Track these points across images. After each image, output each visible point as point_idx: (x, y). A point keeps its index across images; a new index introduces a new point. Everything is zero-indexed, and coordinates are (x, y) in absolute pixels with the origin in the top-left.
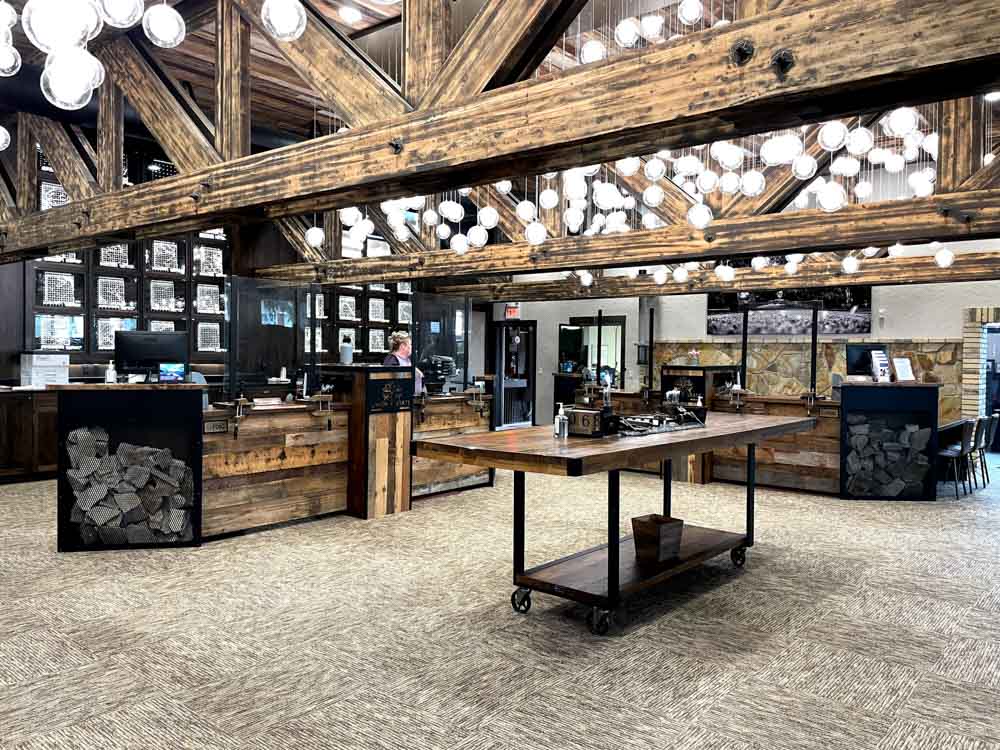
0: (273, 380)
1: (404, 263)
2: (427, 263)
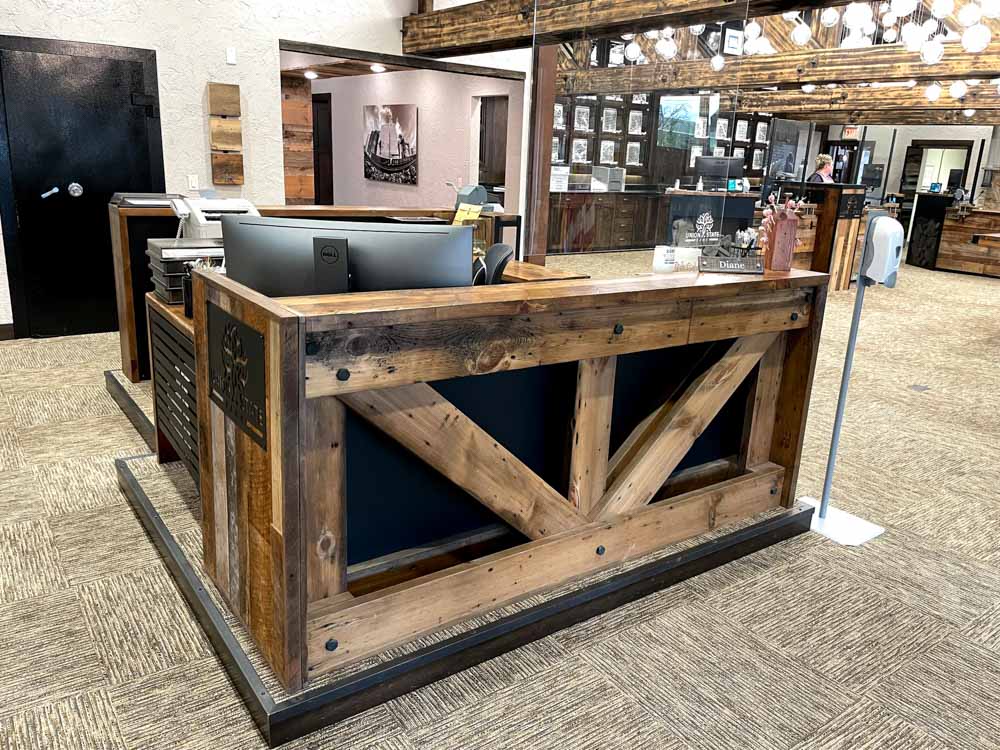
0: (670, 189)
1: (825, 97)
2: (849, 97)
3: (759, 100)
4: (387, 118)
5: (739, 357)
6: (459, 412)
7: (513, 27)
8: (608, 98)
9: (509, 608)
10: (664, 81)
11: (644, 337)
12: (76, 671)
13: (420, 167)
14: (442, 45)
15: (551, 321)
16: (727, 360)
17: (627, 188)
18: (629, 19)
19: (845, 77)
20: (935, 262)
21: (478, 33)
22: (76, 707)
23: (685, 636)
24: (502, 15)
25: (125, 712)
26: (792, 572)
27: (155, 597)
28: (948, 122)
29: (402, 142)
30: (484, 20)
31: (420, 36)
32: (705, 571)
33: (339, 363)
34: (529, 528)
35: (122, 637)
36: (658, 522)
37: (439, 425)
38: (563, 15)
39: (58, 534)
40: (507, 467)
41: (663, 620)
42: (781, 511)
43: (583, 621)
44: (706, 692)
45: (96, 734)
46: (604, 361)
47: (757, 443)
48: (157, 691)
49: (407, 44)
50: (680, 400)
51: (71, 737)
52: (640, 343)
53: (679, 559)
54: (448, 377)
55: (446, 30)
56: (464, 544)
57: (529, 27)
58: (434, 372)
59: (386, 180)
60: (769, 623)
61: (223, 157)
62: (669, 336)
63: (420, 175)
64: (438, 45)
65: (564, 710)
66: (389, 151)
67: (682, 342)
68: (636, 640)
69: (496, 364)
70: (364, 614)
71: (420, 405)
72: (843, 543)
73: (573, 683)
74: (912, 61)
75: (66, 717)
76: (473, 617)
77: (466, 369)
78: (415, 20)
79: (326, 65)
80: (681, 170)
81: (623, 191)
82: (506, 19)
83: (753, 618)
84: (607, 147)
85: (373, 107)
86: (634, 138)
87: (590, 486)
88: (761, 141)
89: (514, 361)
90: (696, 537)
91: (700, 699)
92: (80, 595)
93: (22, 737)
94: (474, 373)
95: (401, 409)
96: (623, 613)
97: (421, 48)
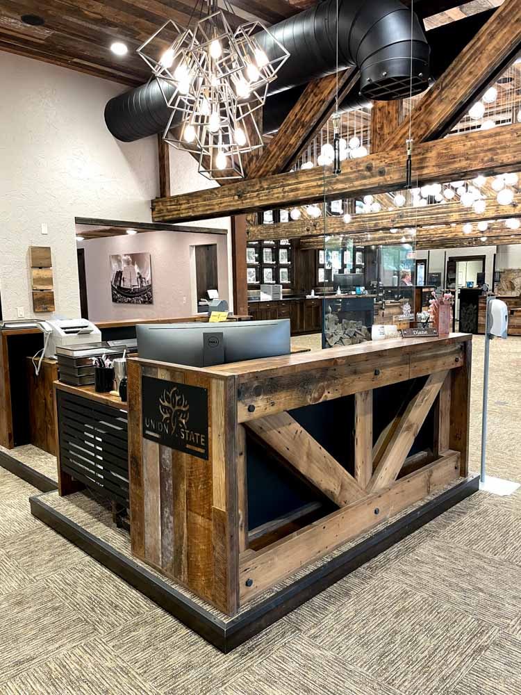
0: (308, 296)
3: (359, 239)
4: (128, 262)
5: (431, 386)
6: (302, 429)
7: (232, 204)
8: (265, 242)
9: (335, 552)
10: (308, 230)
11: (390, 376)
12: (72, 630)
13: (154, 292)
14: (181, 216)
15: (346, 370)
16: (426, 388)
17: (284, 297)
18: (309, 197)
19: (420, 223)
20: (477, 330)
21: (207, 208)
22: (86, 651)
23: (438, 558)
24: (223, 196)
25: (120, 648)
26: (480, 514)
27: (99, 579)
28: (470, 244)
29: (140, 277)
30: (210, 200)
31: (165, 211)
32: (431, 520)
33: (248, 401)
34: (338, 500)
35: (91, 606)
36: (403, 491)
37: (293, 436)
38: (266, 196)
39: (8, 551)
40: (327, 462)
41: (420, 550)
42: (462, 480)
43: (375, 557)
44: (465, 586)
45: (108, 664)
46: (367, 393)
47: (443, 439)
48: (133, 633)
49: (154, 216)
50: (404, 414)
51: (93, 668)
52: (387, 380)
53: (419, 513)
54: (297, 407)
55: (183, 206)
56: (300, 515)
57: (243, 203)
58: (293, 404)
59: (129, 302)
60: (482, 544)
61: (40, 295)
62: (400, 375)
63: (154, 296)
64: (178, 216)
65: (389, 608)
66: (130, 283)
67: (406, 379)
68: (411, 563)
69: (320, 398)
70: (264, 561)
71: (284, 426)
72: (501, 495)
73: (387, 592)
74: (459, 212)
75: (81, 657)
76: (317, 560)
77: (307, 402)
78: (161, 201)
79: (95, 231)
80: (313, 284)
81: (281, 299)
82: (226, 199)
83: (471, 543)
84: (268, 273)
85: (117, 256)
86: (284, 266)
87: (365, 472)
88: (359, 263)
89: (330, 394)
90: (422, 499)
91: (463, 590)
92: (47, 585)
93: (60, 673)
94: (311, 403)
95: (275, 428)
96: (396, 549)
97: (166, 218)
